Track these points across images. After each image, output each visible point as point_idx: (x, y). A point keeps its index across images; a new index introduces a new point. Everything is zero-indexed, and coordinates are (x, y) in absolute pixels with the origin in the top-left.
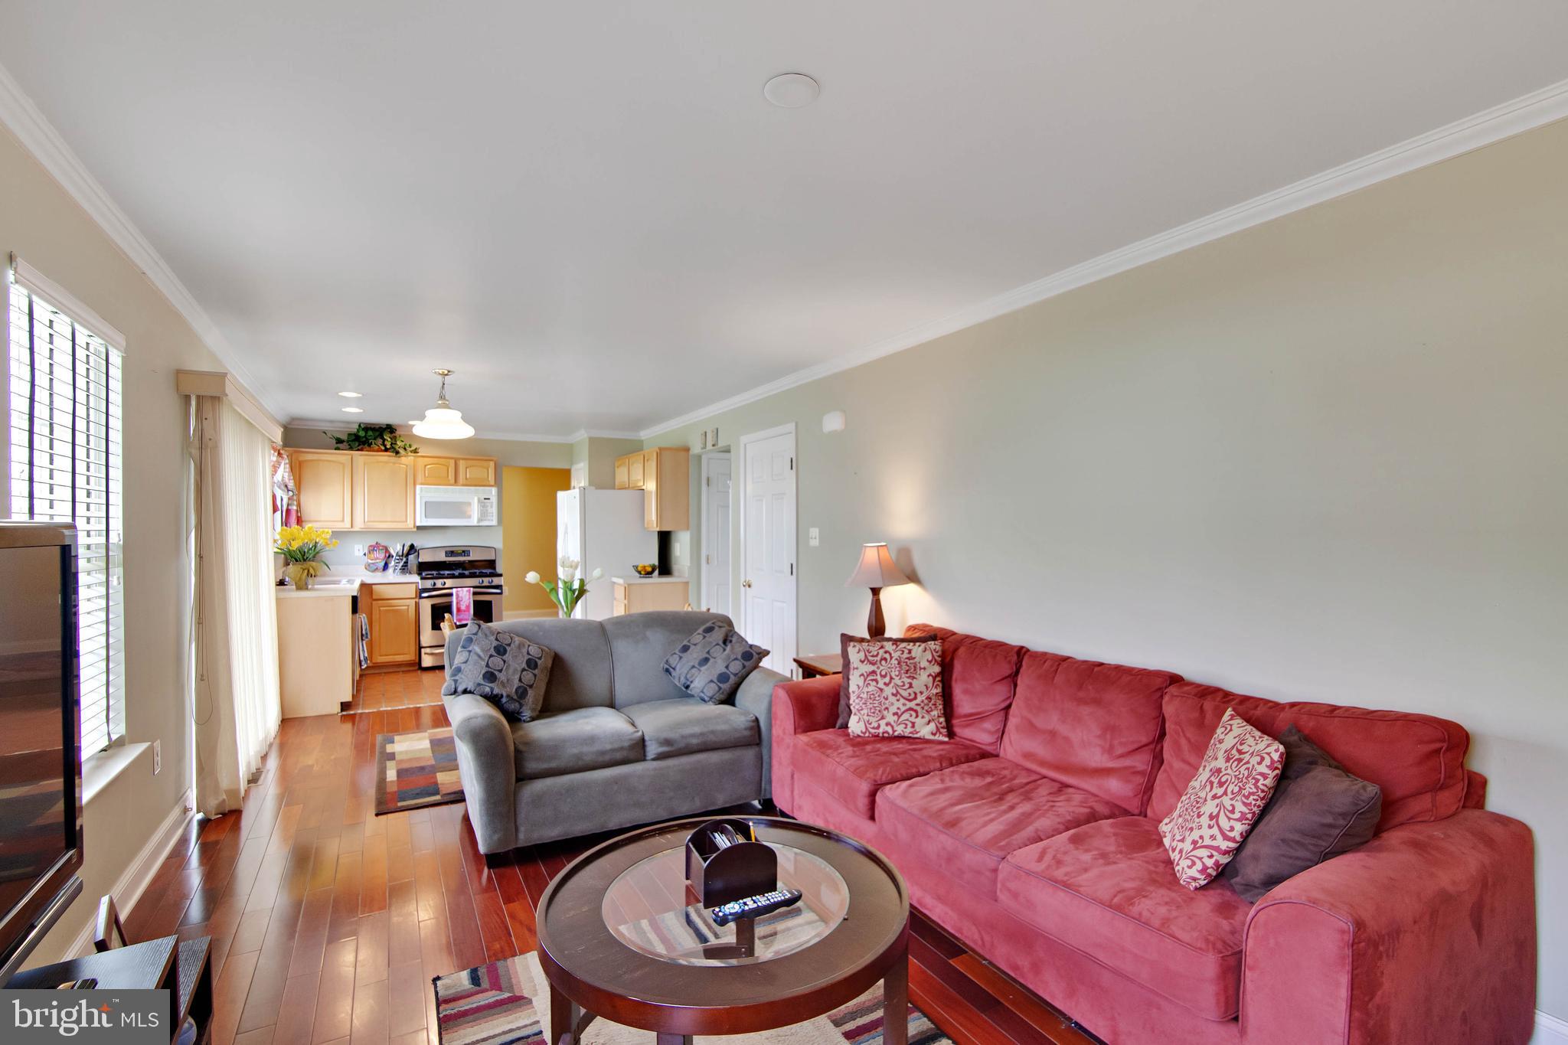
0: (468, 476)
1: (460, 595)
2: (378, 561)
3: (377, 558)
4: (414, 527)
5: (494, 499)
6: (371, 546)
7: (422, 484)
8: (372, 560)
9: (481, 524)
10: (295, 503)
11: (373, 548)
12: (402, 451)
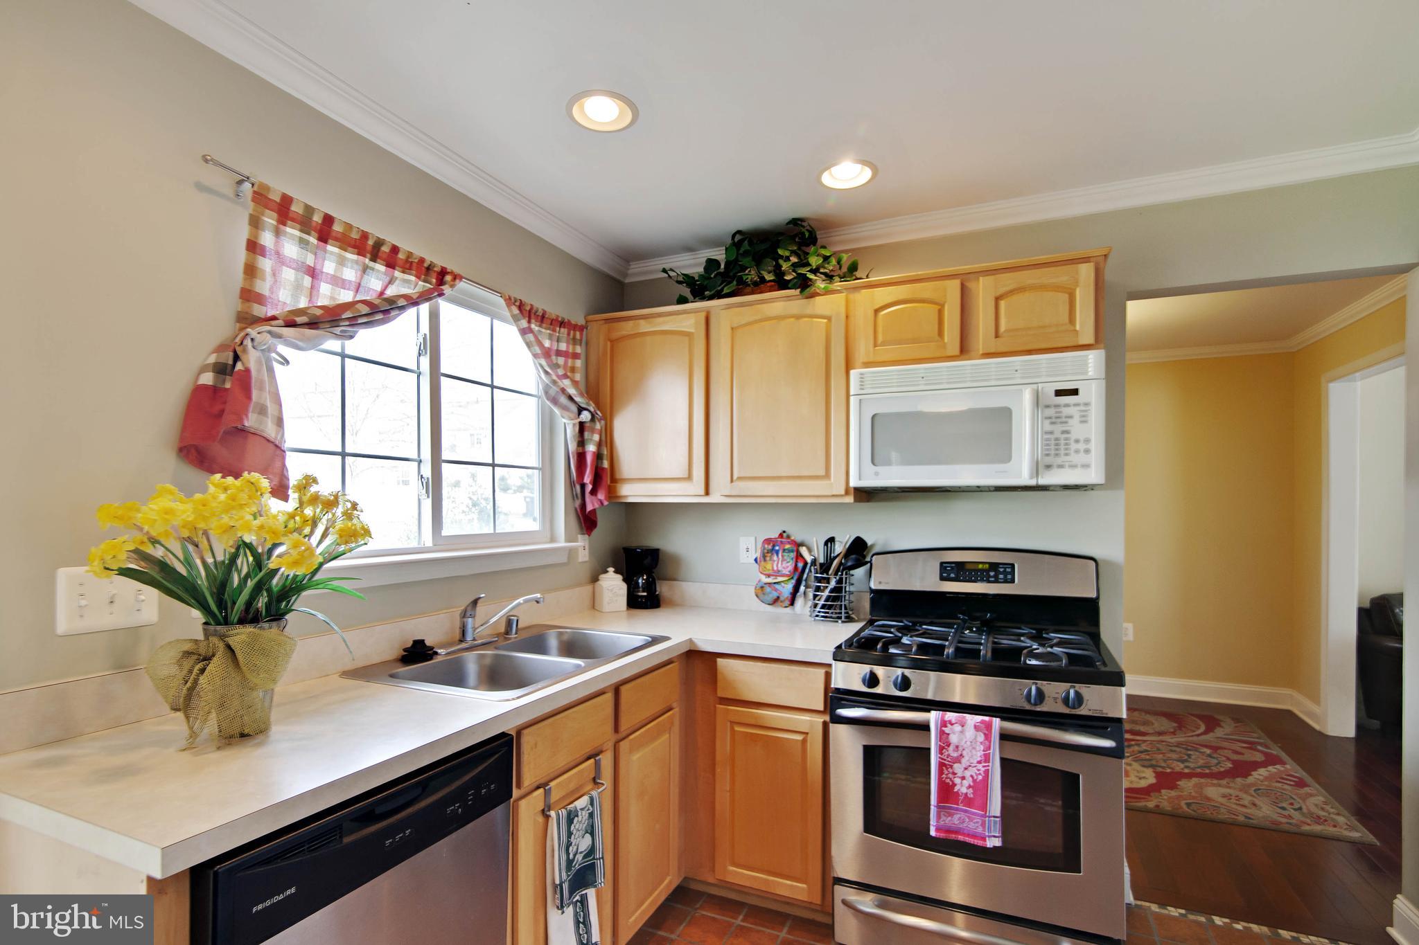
0: (1002, 328)
1: (954, 739)
2: (780, 579)
3: (777, 573)
4: (847, 493)
5: (1093, 393)
6: (768, 541)
7: (867, 364)
8: (769, 576)
9: (1043, 481)
10: (596, 437)
11: (771, 547)
12: (820, 284)
